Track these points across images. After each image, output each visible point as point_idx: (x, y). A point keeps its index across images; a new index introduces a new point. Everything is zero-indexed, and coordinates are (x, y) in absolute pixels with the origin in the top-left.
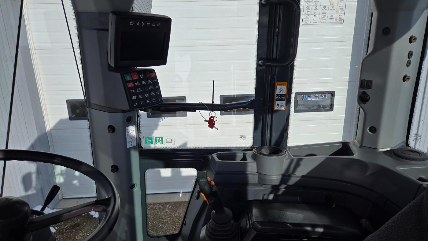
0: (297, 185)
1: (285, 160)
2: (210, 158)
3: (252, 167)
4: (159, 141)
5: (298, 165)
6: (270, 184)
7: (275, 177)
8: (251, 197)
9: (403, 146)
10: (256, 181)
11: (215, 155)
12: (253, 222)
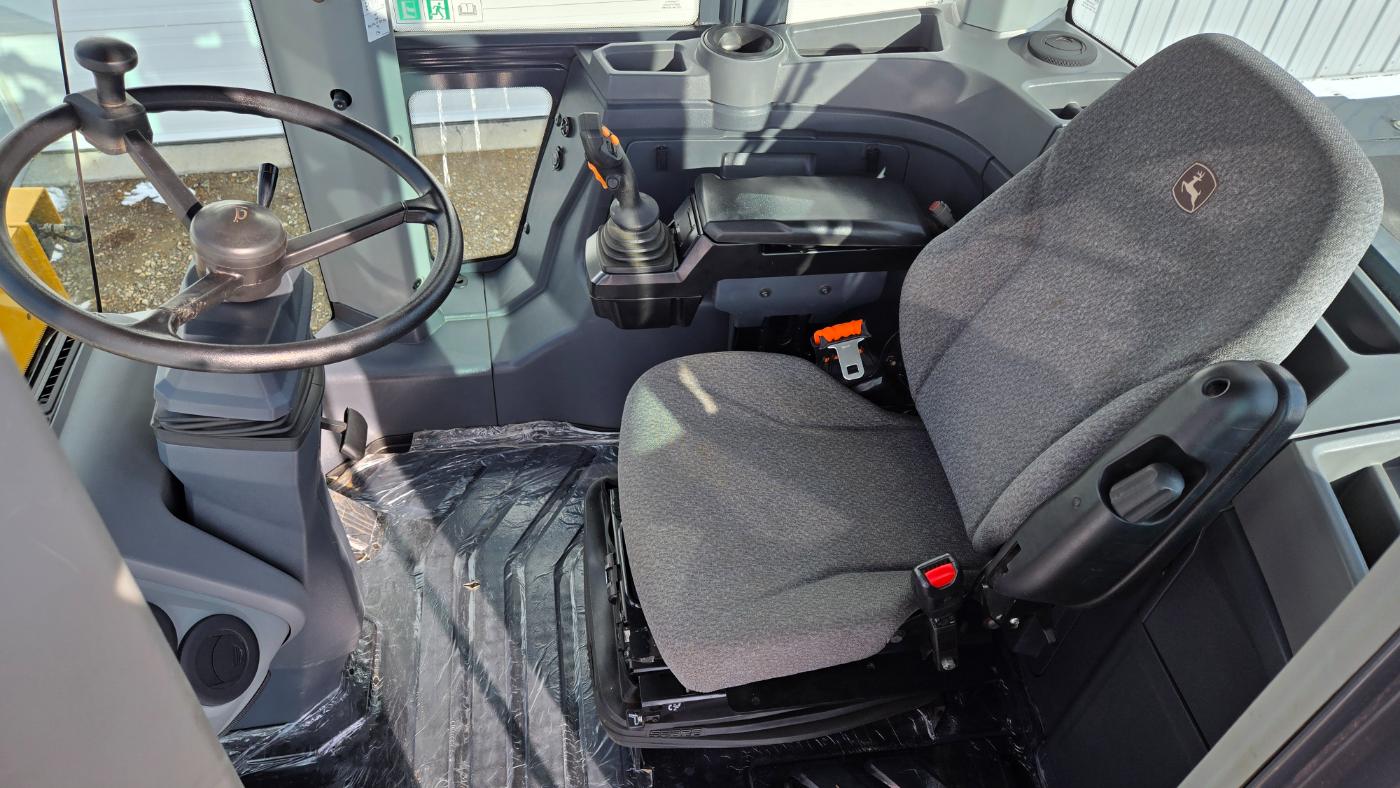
0: (803, 130)
1: (780, 65)
2: (589, 62)
3: (697, 87)
4: (438, 10)
5: (808, 80)
6: (742, 129)
7: (754, 113)
8: (692, 162)
9: (1058, 20)
10: (709, 122)
11: (600, 53)
12: (705, 223)
